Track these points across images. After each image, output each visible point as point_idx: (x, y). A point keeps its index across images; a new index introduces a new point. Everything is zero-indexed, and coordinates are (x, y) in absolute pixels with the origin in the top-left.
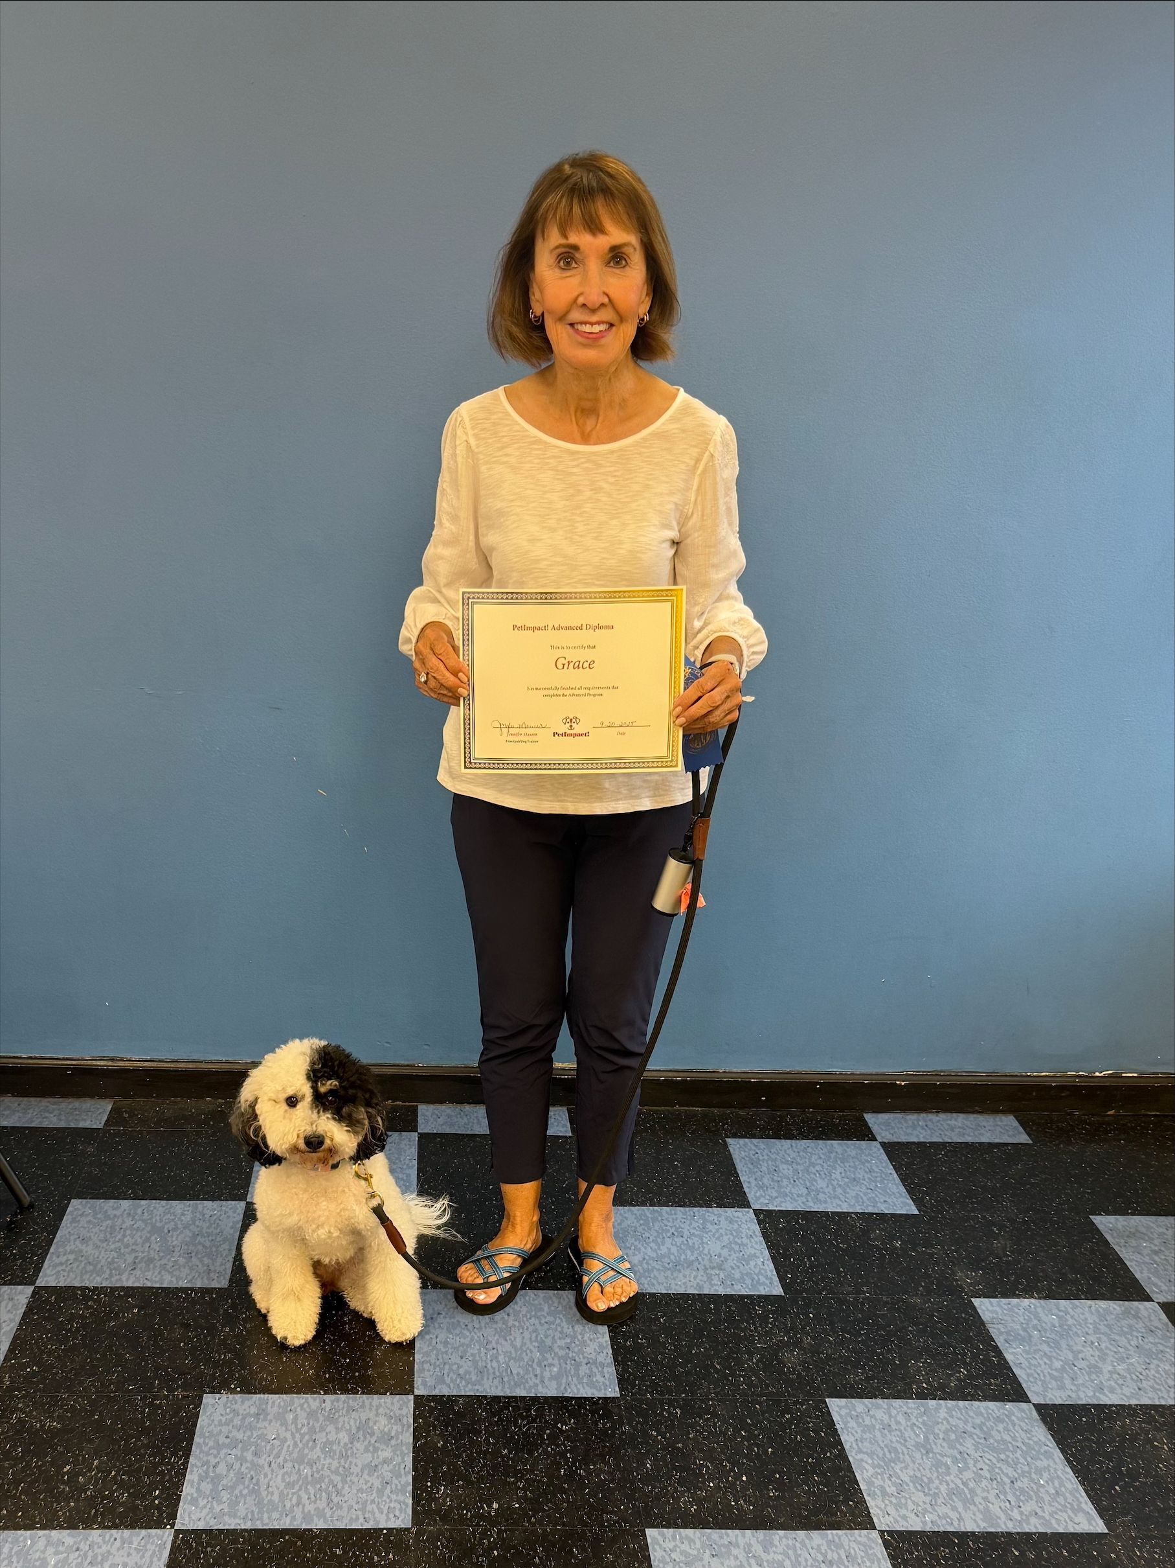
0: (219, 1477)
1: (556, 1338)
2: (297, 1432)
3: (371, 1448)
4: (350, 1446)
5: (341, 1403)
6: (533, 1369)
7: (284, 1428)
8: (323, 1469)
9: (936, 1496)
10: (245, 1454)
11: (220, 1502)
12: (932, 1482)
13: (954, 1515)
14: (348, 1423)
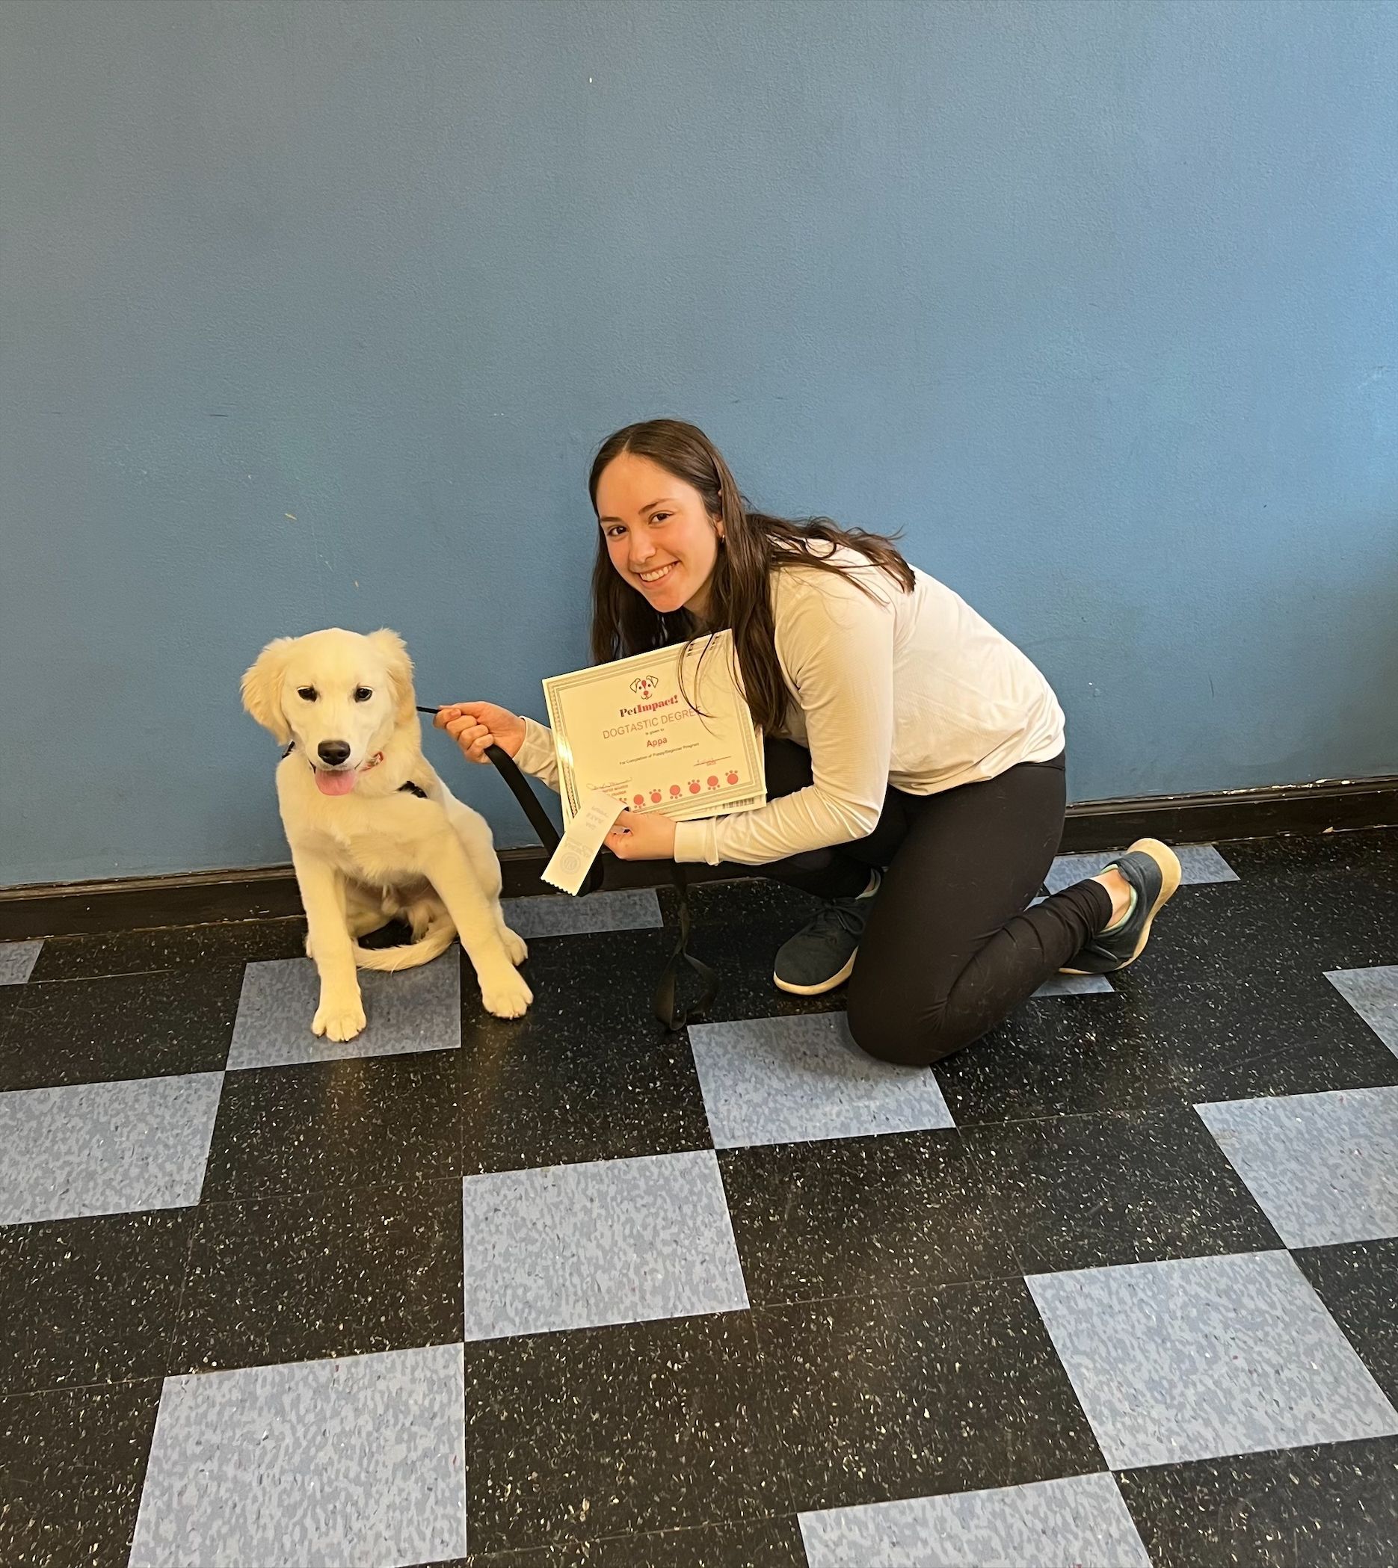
0: (189, 1509)
1: (659, 1227)
2: (298, 1423)
3: (405, 1436)
4: (376, 1435)
5: (361, 1369)
6: (629, 1280)
7: (280, 1419)
8: (337, 1478)
9: (1181, 1407)
10: (224, 1468)
11: (189, 1552)
12: (1176, 1387)
13: (1208, 1434)
14: (373, 1399)
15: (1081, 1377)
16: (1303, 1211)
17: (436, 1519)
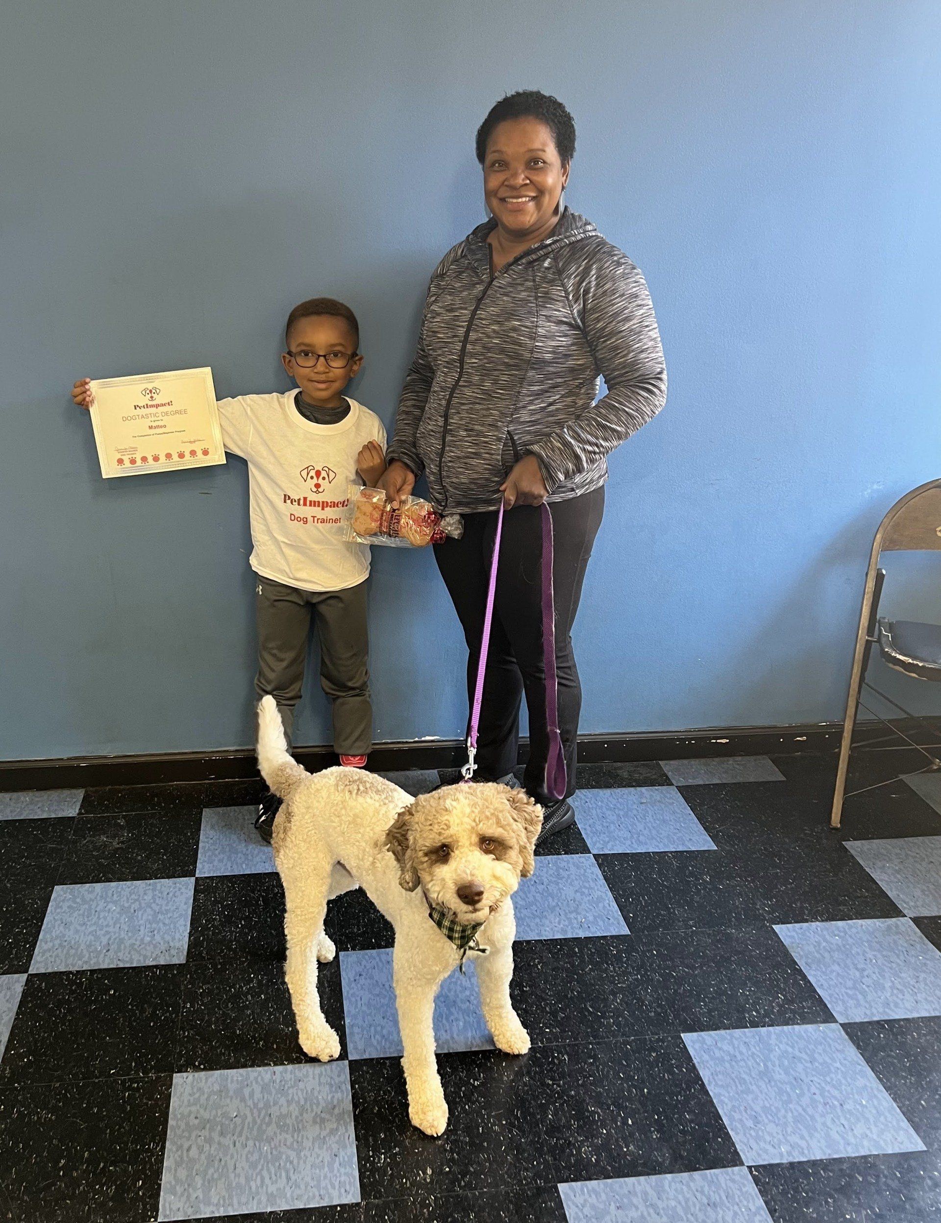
0: (192, 1161)
2: (254, 1107)
3: (318, 1119)
4: (300, 1118)
6: (443, 1025)
7: (243, 1104)
8: (279, 1145)
9: (785, 1125)
10: (212, 1135)
11: (196, 1189)
12: (780, 1111)
13: (803, 1144)
14: (297, 1094)
15: (722, 1102)
16: (846, 998)
17: (340, 1176)
